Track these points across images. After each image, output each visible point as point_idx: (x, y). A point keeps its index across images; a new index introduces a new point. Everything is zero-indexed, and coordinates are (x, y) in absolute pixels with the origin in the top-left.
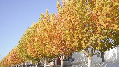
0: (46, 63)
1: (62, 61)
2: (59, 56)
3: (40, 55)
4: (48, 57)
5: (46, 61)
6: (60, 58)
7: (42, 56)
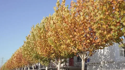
0: (60, 63)
1: (84, 60)
2: (79, 54)
3: (53, 55)
4: (62, 56)
5: (59, 61)
6: (80, 56)
7: (55, 55)
